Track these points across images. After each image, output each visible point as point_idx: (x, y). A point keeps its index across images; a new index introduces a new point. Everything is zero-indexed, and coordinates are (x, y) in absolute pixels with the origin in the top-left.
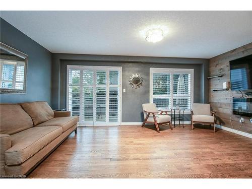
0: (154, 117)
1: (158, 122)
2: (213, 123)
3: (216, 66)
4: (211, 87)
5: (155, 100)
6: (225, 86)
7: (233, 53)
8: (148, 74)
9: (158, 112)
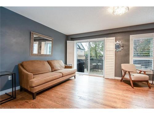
0: (130, 75)
1: (133, 79)
8: (128, 41)
9: (138, 71)
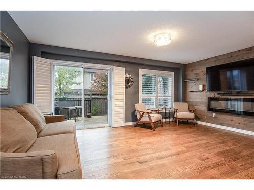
0: (150, 117)
1: (154, 120)
2: (193, 119)
3: (192, 71)
4: (188, 89)
5: (144, 100)
6: (201, 88)
7: (207, 62)
8: (137, 75)
